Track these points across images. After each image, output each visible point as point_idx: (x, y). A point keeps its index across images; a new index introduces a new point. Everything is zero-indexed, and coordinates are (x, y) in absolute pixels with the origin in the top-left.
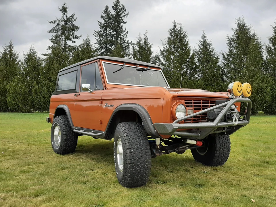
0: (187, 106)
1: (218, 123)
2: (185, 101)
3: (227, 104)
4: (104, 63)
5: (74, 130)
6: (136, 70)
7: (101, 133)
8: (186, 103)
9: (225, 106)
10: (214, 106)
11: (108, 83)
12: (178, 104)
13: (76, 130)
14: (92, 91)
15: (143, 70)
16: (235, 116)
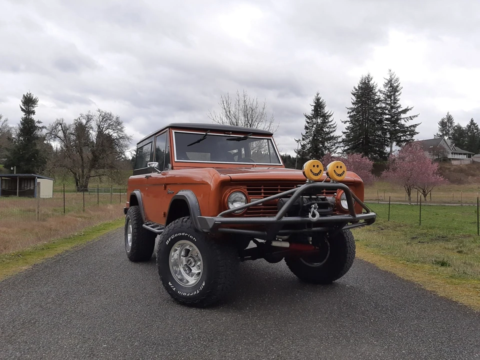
0: (249, 194)
1: (281, 217)
2: (248, 187)
3: (295, 191)
4: (175, 132)
5: (144, 225)
6: (227, 139)
8: (248, 190)
9: (292, 193)
10: (278, 193)
11: (176, 160)
12: (231, 192)
13: (146, 225)
14: (160, 172)
15: (239, 139)
16: (312, 209)
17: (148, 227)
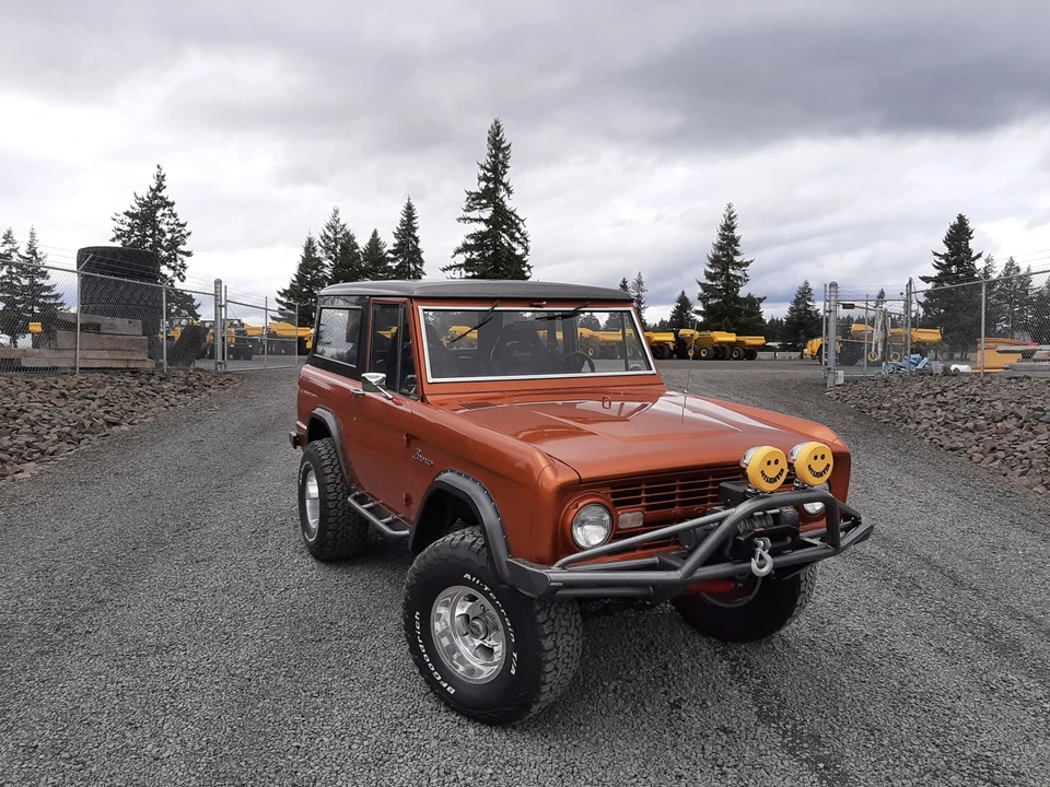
0: (616, 504)
1: (694, 569)
2: (613, 489)
3: (724, 518)
4: (424, 310)
5: (350, 499)
7: (407, 532)
8: (613, 495)
9: (721, 521)
11: (430, 380)
12: (580, 506)
13: (355, 498)
14: (390, 397)
15: (562, 316)
16: (759, 550)
17: (362, 509)
